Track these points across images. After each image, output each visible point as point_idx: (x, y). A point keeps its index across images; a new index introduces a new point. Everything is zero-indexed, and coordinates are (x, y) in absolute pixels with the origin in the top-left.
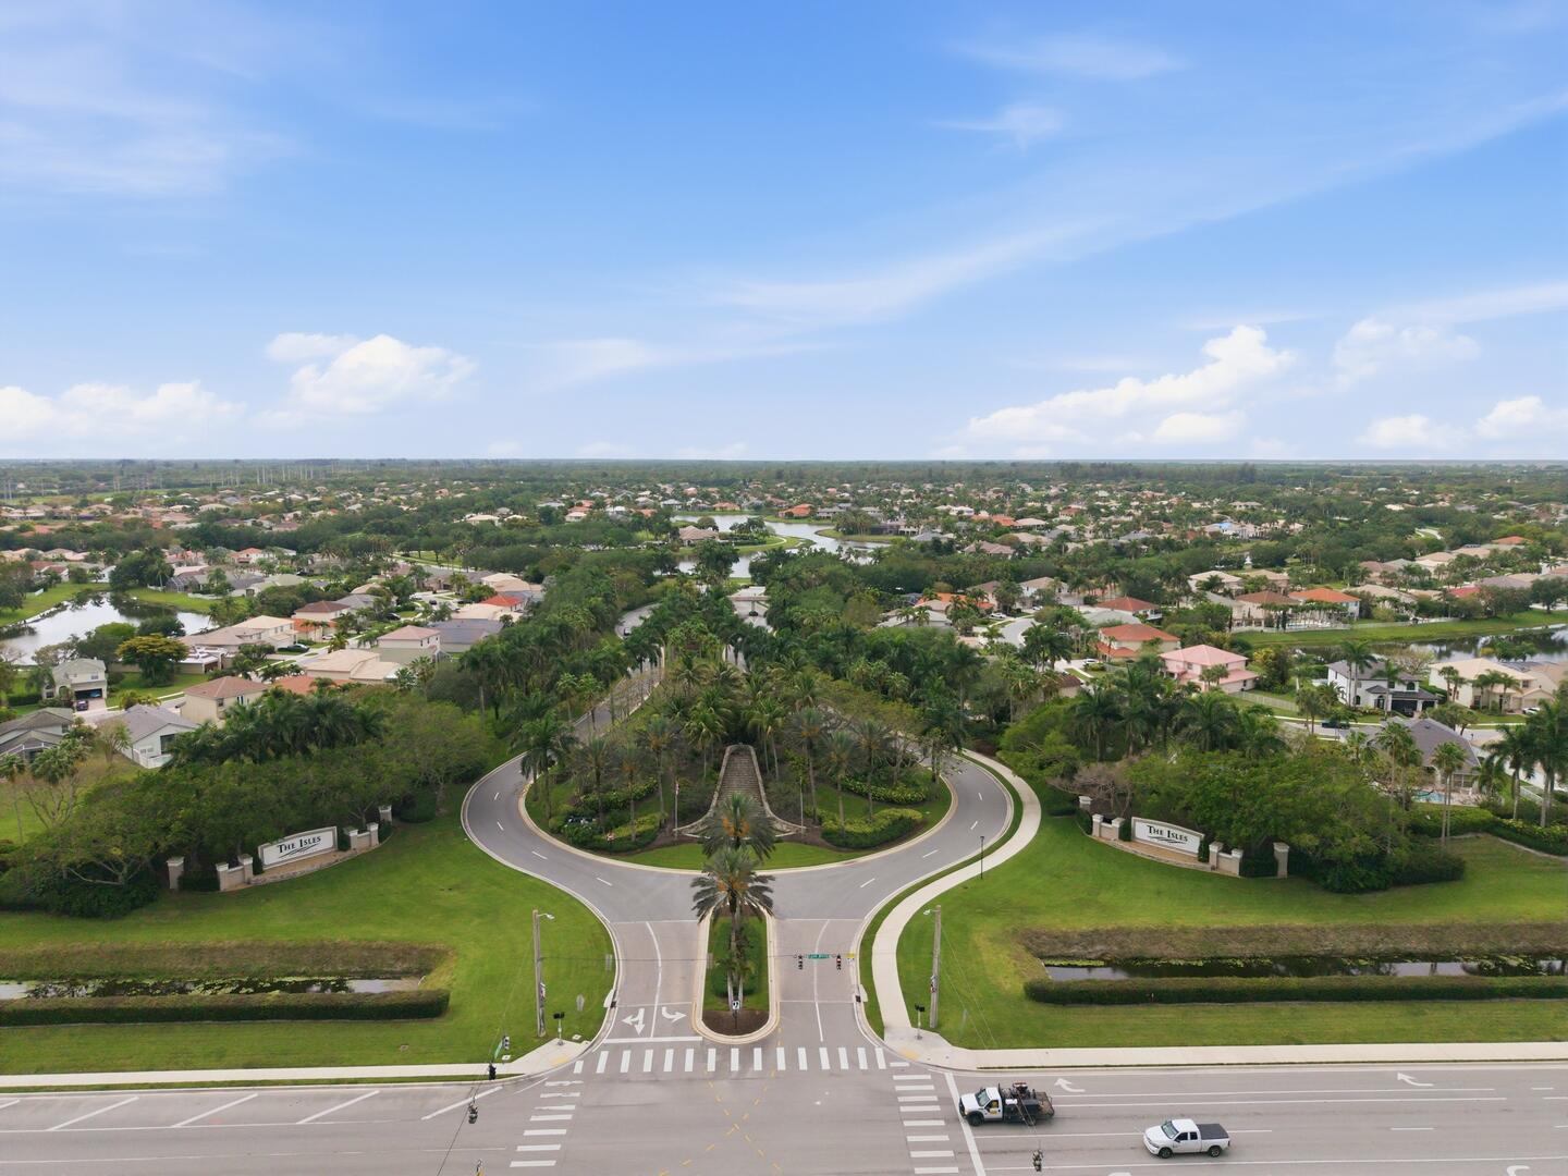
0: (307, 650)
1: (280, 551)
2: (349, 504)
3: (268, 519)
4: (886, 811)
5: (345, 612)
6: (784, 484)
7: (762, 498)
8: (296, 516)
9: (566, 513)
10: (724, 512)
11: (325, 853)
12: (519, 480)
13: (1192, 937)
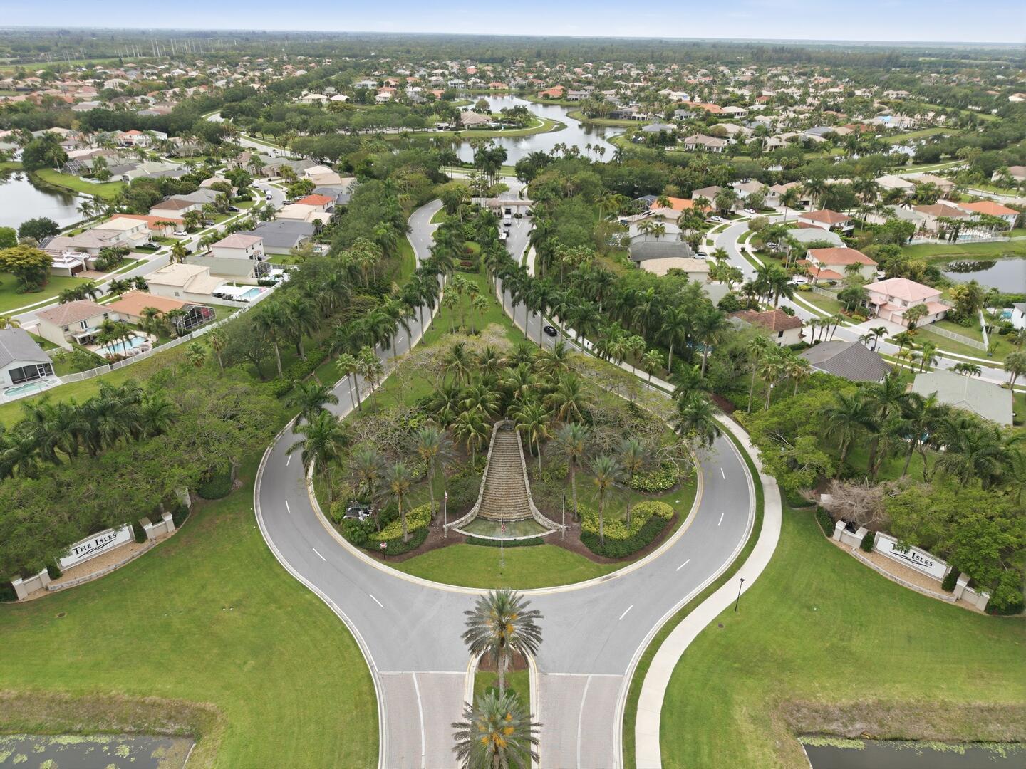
0: (159, 248)
1: (154, 135)
2: (217, 80)
3: (153, 96)
4: (640, 506)
5: (191, 208)
6: (542, 62)
7: (526, 78)
8: (174, 93)
9: (376, 94)
10: (496, 93)
11: (123, 547)
12: (346, 56)
13: (953, 715)
